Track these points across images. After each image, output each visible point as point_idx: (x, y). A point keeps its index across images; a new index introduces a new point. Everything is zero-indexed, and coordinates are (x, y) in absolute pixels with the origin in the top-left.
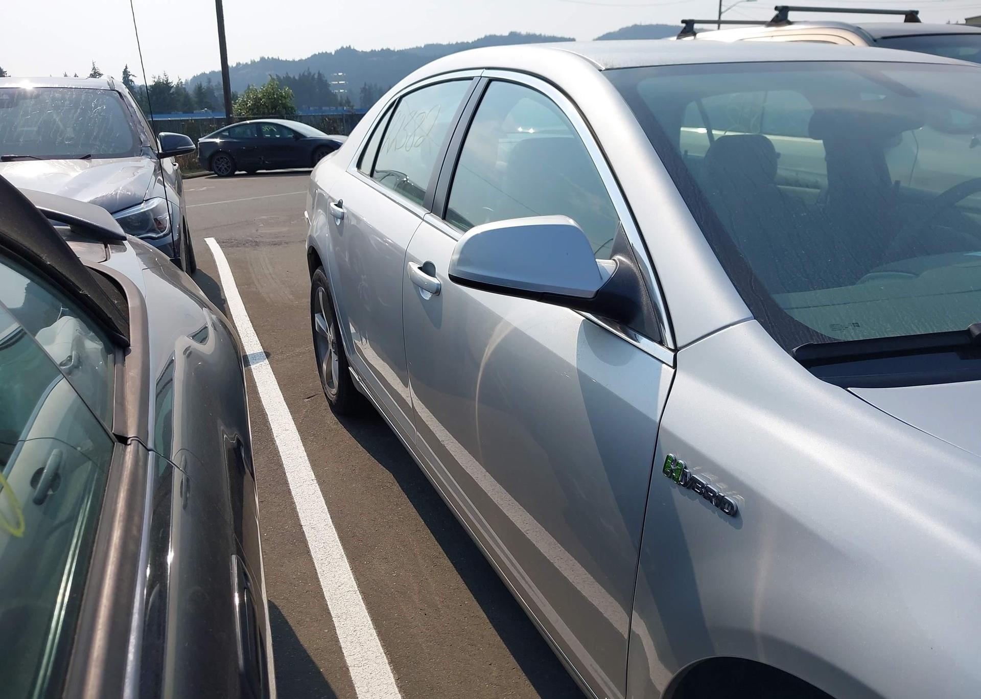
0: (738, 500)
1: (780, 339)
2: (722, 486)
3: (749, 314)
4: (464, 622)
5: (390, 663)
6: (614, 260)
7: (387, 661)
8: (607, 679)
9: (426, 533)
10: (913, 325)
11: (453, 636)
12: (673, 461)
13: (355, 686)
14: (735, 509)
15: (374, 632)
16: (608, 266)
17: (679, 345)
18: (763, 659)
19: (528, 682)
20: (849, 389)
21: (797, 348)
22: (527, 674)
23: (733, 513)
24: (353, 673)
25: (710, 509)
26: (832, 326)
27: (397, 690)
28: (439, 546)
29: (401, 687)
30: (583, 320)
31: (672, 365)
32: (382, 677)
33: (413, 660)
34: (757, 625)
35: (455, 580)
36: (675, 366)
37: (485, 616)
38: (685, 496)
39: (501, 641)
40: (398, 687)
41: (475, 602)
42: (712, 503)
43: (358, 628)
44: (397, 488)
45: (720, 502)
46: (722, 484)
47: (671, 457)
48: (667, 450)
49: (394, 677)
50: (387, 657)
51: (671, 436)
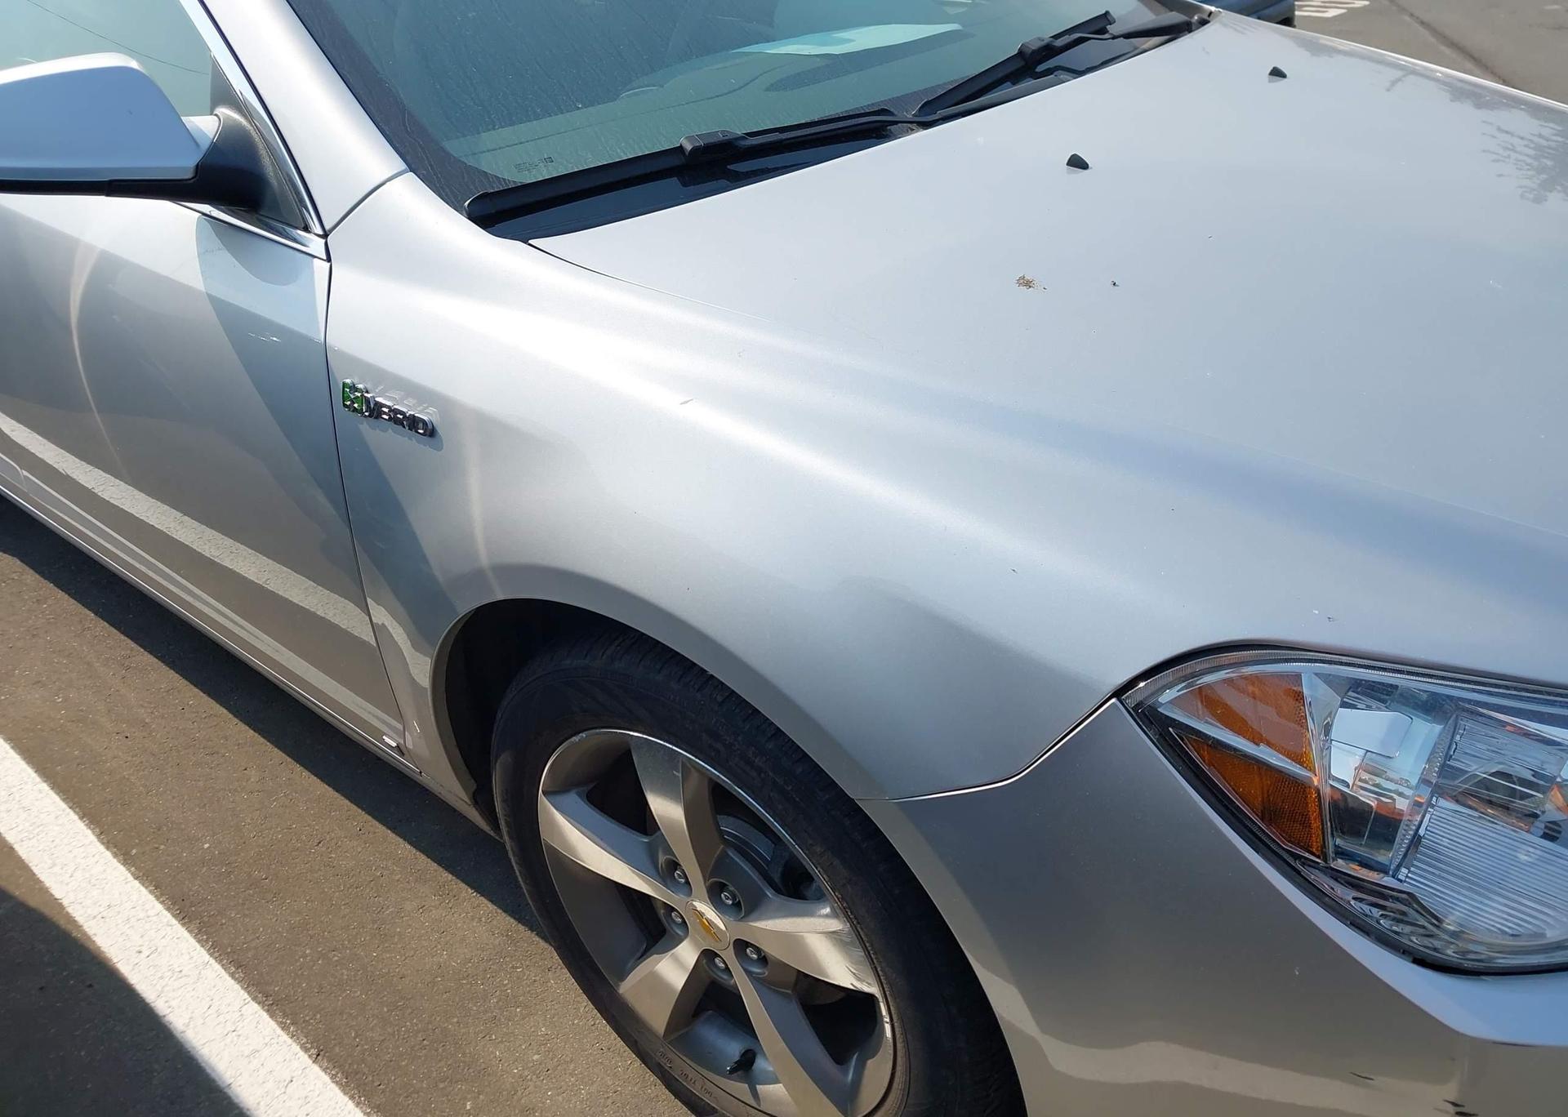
0: (431, 415)
1: (449, 193)
2: (411, 401)
3: (403, 166)
4: (192, 729)
5: (81, 818)
6: (216, 115)
7: (76, 817)
8: (379, 713)
9: (102, 627)
10: (619, 150)
11: (178, 751)
12: (350, 388)
13: (30, 865)
14: (430, 427)
15: (45, 787)
16: (206, 126)
17: (327, 227)
18: (501, 597)
19: (306, 773)
20: (530, 242)
21: (469, 201)
22: (302, 765)
23: (431, 432)
24: (22, 851)
25: (405, 436)
26: (518, 166)
27: (102, 848)
28: (129, 641)
29: (108, 842)
30: (199, 218)
31: (325, 258)
32: (72, 840)
33: (120, 802)
34: (484, 560)
35: (166, 678)
36: (329, 259)
37: (225, 711)
38: (375, 429)
39: (256, 735)
40: (103, 843)
41: (205, 698)
42: (404, 427)
43: (14, 790)
44: (31, 577)
45: (413, 423)
46: (410, 400)
47: (347, 384)
48: (344, 376)
49: (94, 833)
50: (75, 812)
51: (341, 355)
